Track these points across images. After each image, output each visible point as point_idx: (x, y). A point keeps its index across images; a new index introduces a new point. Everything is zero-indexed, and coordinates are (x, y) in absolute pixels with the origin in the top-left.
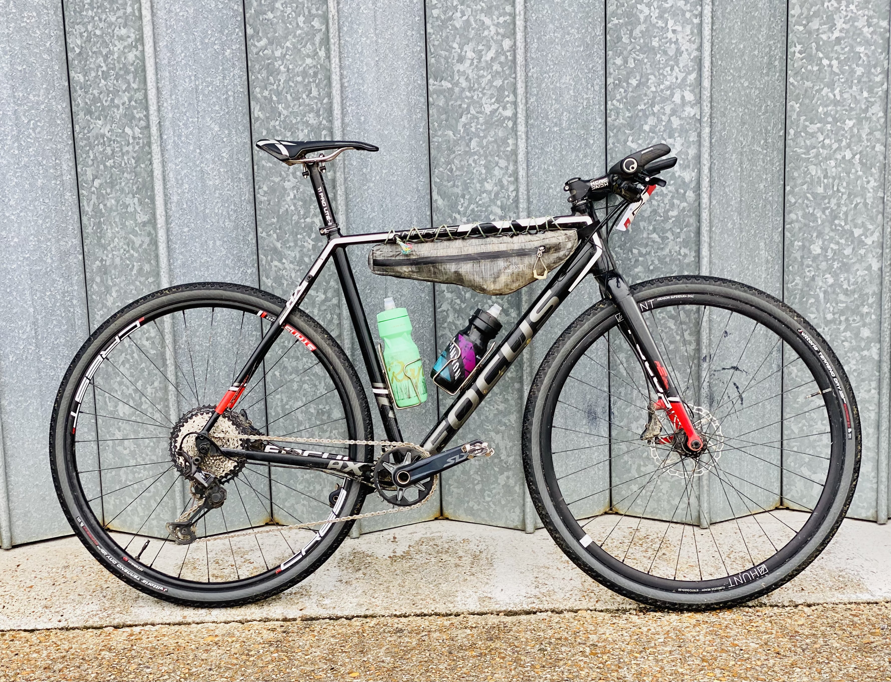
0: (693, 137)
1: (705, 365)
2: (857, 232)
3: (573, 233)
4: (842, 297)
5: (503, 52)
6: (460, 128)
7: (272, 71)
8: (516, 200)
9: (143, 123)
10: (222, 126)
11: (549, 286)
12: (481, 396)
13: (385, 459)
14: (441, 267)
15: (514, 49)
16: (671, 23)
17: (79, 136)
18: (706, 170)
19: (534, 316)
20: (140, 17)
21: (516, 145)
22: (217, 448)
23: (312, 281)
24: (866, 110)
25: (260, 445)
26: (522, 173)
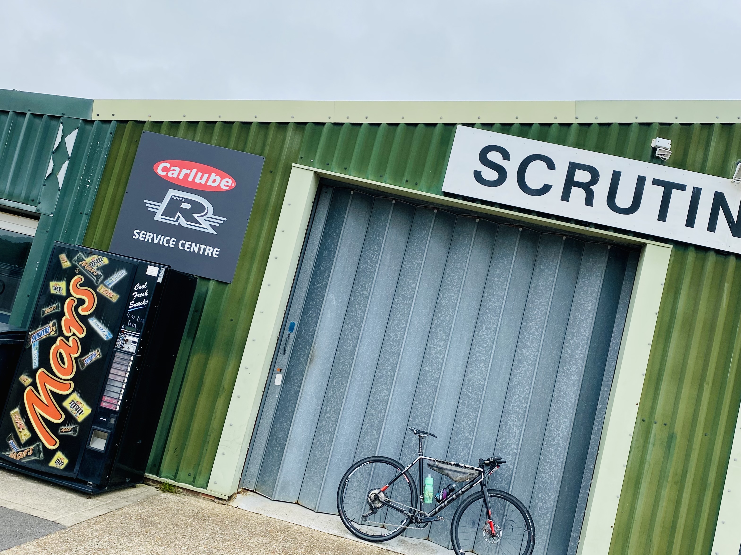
0: (514, 458)
1: (505, 517)
2: (550, 494)
3: (477, 472)
4: (543, 510)
5: (473, 423)
6: (459, 438)
7: (417, 410)
8: (468, 460)
9: (383, 414)
10: (401, 420)
11: (469, 483)
12: (445, 506)
13: (418, 515)
14: (444, 471)
15: (476, 422)
16: (515, 428)
17: (367, 412)
18: (515, 467)
19: (463, 490)
20: (391, 390)
21: (471, 446)
22: (379, 499)
23: (413, 464)
24: (558, 464)
25: (389, 502)
26: (471, 453)
